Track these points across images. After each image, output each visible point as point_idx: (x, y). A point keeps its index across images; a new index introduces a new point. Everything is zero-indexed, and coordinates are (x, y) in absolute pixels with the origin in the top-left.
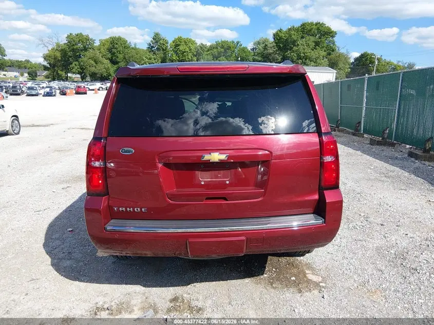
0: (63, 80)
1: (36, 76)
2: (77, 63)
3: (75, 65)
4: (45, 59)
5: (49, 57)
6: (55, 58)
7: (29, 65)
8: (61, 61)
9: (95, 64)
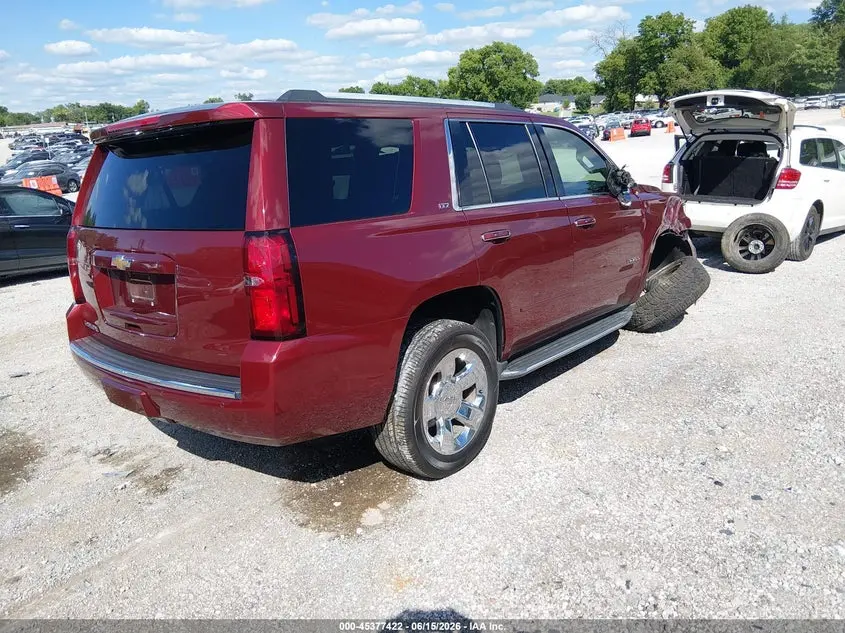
0: (626, 111)
1: (588, 106)
2: (653, 74)
3: (650, 79)
4: (598, 73)
5: (604, 68)
6: (614, 70)
7: (580, 87)
8: (625, 73)
9: (687, 72)
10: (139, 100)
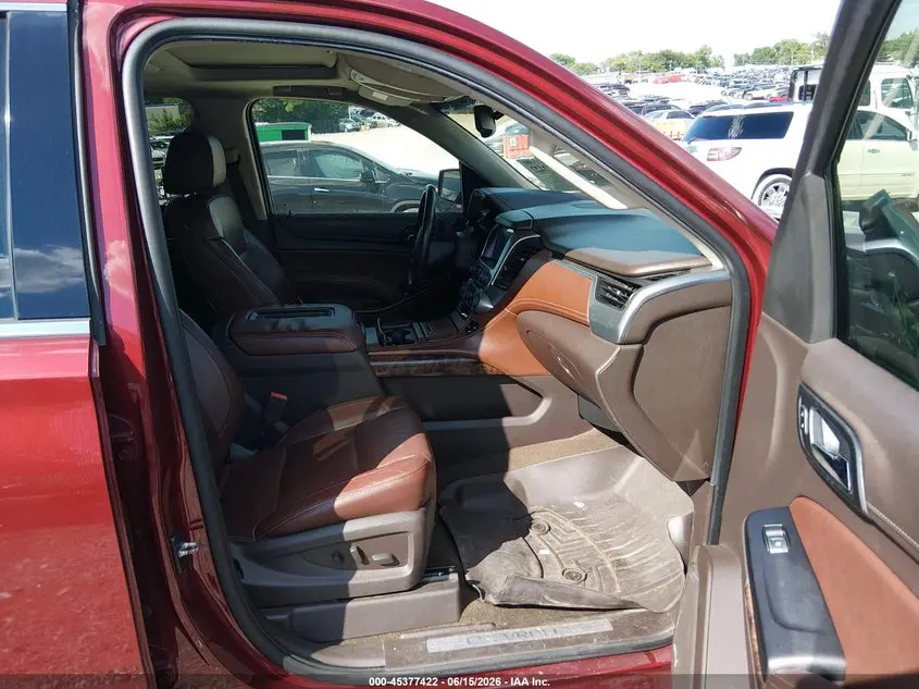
10: (701, 46)
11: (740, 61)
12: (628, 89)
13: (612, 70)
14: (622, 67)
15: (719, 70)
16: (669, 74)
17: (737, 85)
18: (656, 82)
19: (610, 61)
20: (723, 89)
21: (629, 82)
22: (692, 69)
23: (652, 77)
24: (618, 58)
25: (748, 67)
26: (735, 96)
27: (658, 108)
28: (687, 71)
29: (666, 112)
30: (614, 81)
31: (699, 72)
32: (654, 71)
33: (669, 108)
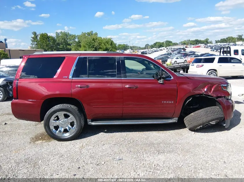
10: (206, 38)
11: (217, 42)
12: (186, 49)
13: (182, 44)
14: (184, 44)
15: (211, 44)
16: (197, 45)
17: (215, 49)
18: (194, 47)
19: (182, 42)
20: (211, 49)
21: (187, 47)
22: (204, 44)
23: (193, 46)
24: (184, 41)
25: (219, 44)
26: (214, 51)
27: (192, 55)
28: (202, 45)
29: (194, 56)
30: (182, 47)
31: (205, 45)
32: (193, 45)
33: (195, 54)
